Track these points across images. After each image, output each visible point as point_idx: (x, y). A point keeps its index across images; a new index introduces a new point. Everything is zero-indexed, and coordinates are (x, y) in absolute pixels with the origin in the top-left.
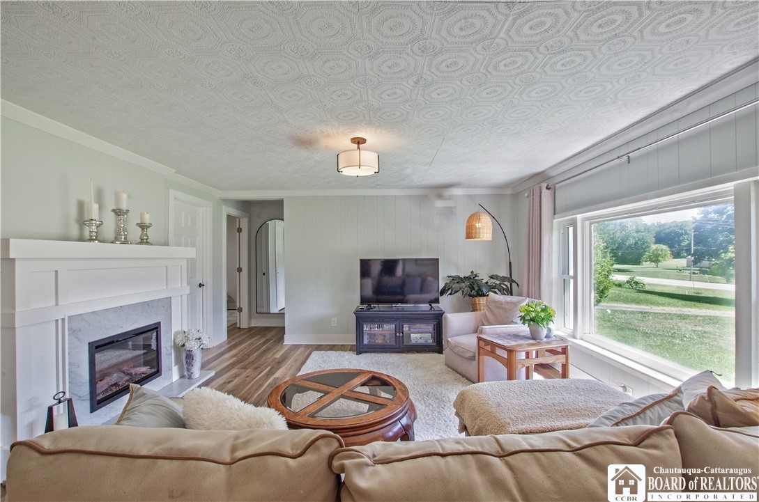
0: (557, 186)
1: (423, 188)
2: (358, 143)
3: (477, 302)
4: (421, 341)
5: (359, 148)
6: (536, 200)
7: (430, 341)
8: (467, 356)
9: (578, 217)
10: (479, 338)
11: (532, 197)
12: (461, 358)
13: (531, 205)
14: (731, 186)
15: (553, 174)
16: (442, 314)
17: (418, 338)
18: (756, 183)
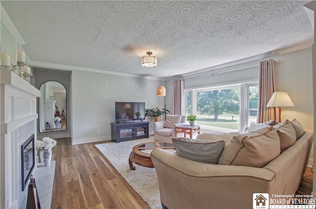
0: (185, 80)
1: (137, 75)
2: (149, 54)
3: (157, 118)
4: (141, 134)
5: (149, 56)
6: (179, 83)
7: (144, 134)
8: (168, 135)
9: (193, 90)
10: (176, 128)
11: (176, 83)
12: (164, 137)
13: (176, 85)
14: (240, 84)
15: (184, 76)
16: (149, 123)
17: (140, 133)
18: (246, 84)
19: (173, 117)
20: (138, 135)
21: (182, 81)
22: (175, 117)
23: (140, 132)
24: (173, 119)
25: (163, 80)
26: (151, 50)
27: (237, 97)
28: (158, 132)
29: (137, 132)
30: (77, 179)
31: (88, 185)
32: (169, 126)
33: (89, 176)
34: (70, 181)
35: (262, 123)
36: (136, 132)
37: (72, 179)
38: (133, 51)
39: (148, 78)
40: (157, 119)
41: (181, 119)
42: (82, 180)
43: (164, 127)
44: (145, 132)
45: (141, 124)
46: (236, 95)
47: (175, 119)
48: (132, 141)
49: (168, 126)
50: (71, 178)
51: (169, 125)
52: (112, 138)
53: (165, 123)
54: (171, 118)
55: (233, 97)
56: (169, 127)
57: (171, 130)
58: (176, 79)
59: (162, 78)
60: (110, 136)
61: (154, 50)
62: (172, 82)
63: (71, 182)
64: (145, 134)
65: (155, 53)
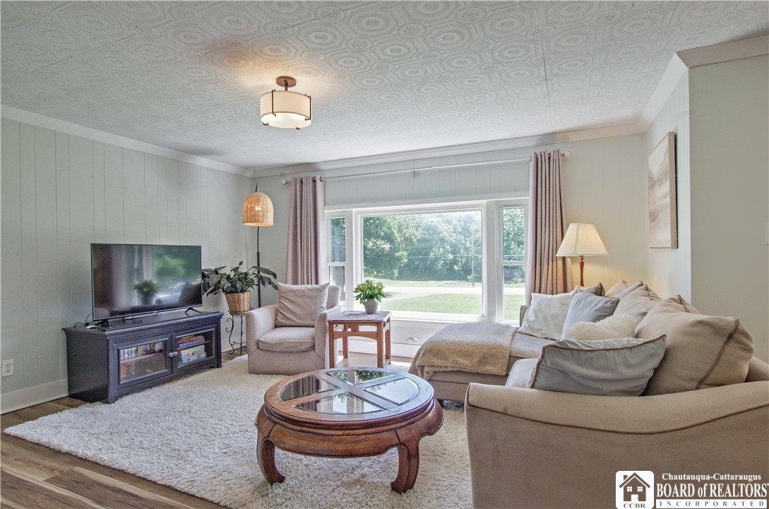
0: (329, 180)
2: (286, 85)
4: (194, 358)
5: (286, 90)
6: (308, 188)
7: (203, 355)
8: (302, 348)
9: (354, 210)
10: (332, 323)
11: (298, 186)
12: (287, 355)
13: (298, 193)
14: (484, 202)
15: (323, 167)
16: (220, 317)
17: (190, 354)
18: (496, 202)
19: (303, 291)
20: (185, 361)
21: (318, 182)
22: (310, 290)
23: (190, 351)
24: (306, 296)
25: (249, 174)
26: (303, 72)
27: (392, 233)
28: (262, 342)
29: (182, 352)
32: (295, 319)
35: (565, 290)
36: (179, 351)
38: (237, 62)
39: (203, 162)
40: (239, 300)
41: (327, 295)
43: (277, 326)
44: (208, 350)
45: (189, 322)
46: (390, 228)
47: (311, 298)
48: (167, 386)
49: (293, 321)
51: (292, 318)
52: (70, 390)
53: (277, 312)
54: (298, 296)
55: (382, 234)
56: (294, 324)
57: (310, 331)
58: (298, 176)
59: (246, 168)
60: (63, 381)
61: (310, 73)
62: (284, 182)
64: (208, 355)
65: (304, 83)
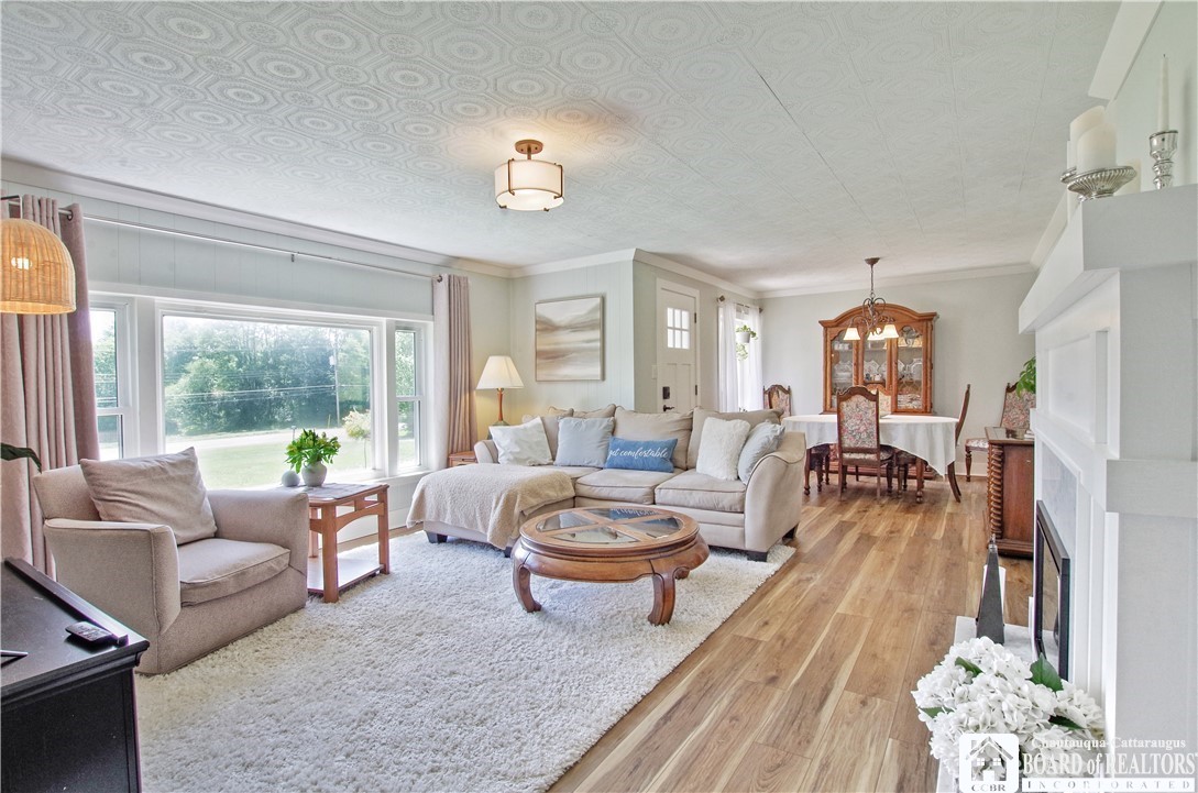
2: (529, 151)
5: (530, 159)
14: (382, 319)
18: (396, 322)
30: (846, 692)
31: (832, 657)
33: (797, 684)
34: (879, 700)
37: (864, 703)
42: (832, 685)
50: (865, 712)
63: (874, 695)
